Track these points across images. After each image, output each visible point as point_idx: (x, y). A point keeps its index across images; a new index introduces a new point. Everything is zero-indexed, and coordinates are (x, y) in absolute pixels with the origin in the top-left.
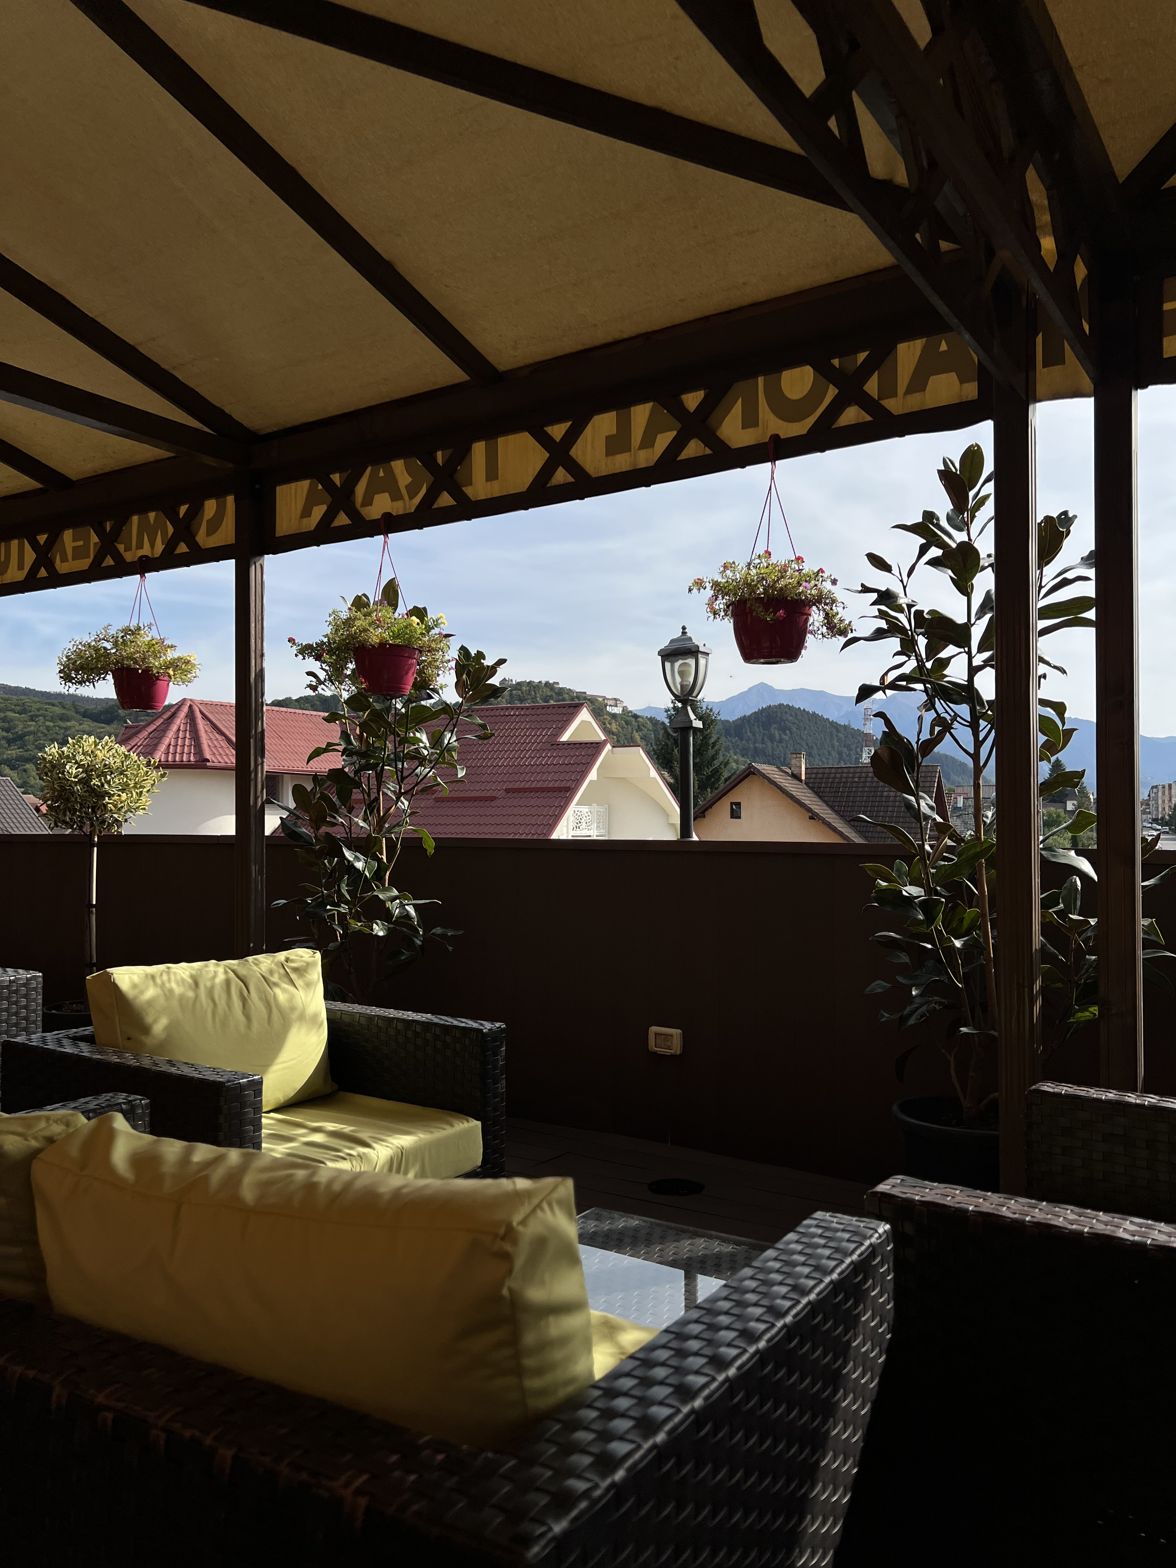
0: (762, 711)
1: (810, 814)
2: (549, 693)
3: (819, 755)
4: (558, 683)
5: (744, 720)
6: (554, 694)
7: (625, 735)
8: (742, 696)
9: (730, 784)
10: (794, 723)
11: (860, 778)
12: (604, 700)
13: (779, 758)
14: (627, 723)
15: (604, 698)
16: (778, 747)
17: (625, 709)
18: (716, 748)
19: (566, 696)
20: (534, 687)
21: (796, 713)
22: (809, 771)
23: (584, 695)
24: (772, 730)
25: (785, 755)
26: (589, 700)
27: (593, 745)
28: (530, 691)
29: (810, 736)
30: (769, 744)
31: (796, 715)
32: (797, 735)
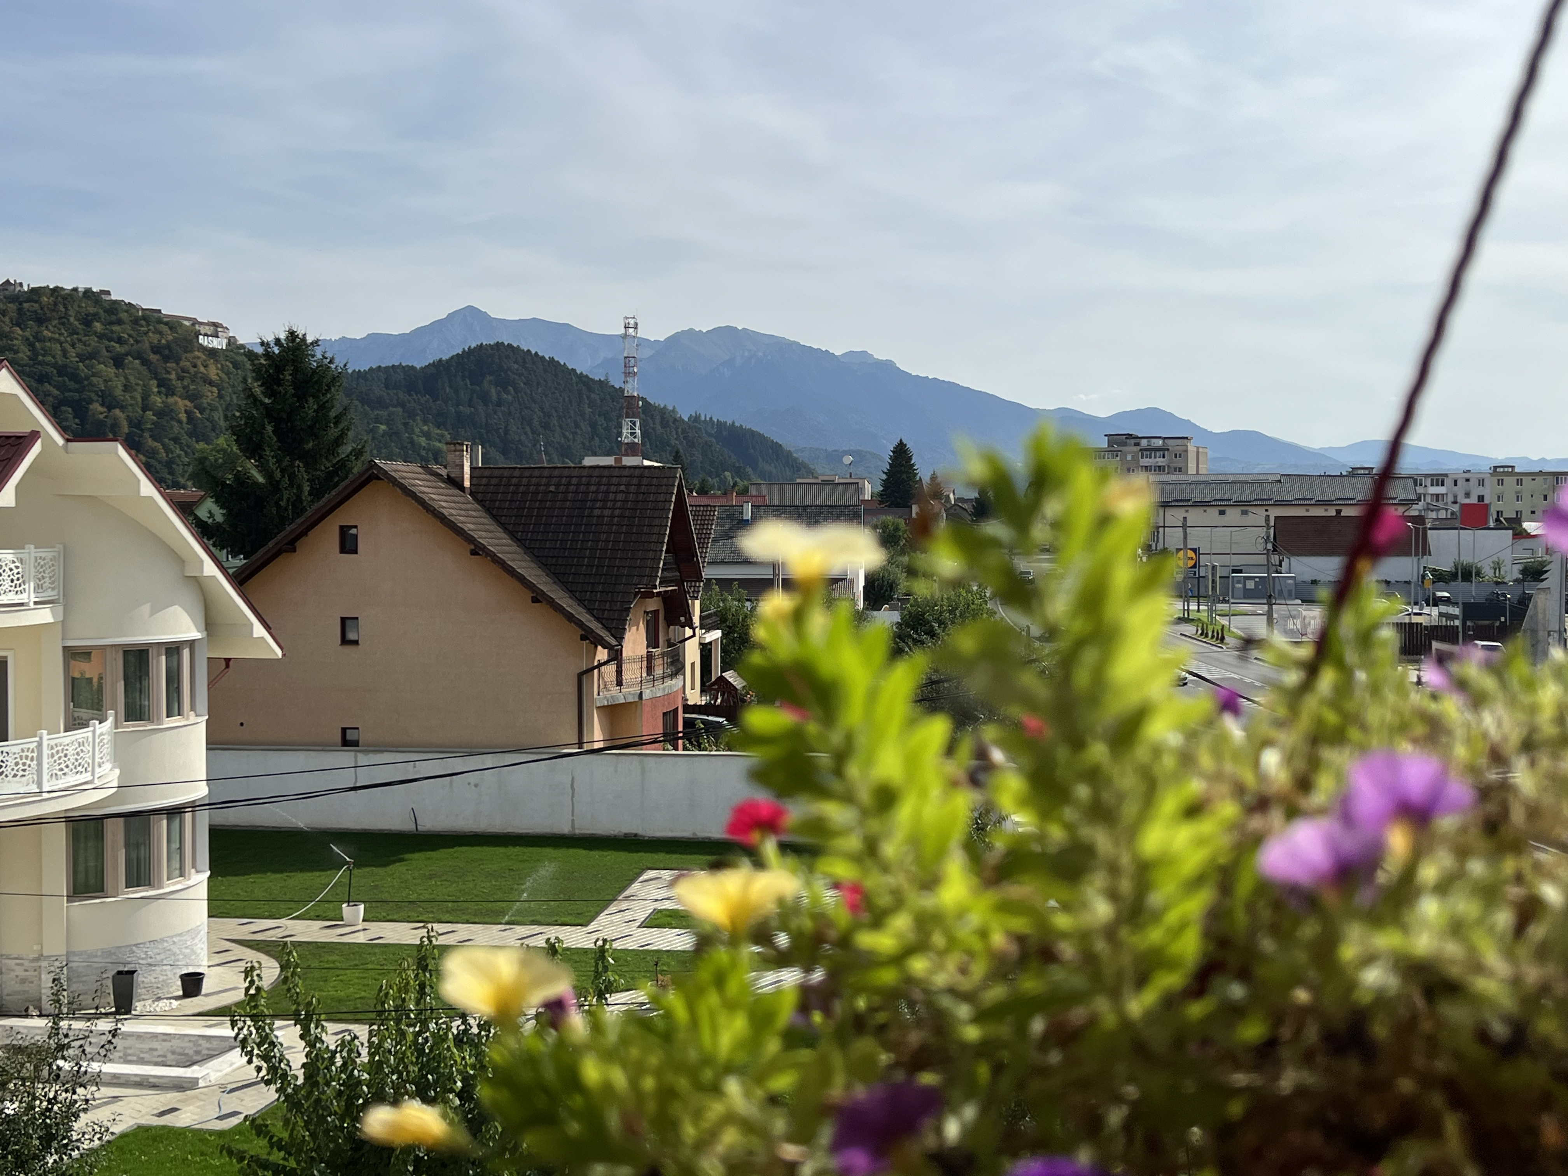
0: (469, 354)
1: (473, 547)
2: (92, 310)
3: (561, 428)
4: (108, 293)
5: (439, 365)
6: (101, 311)
7: (233, 386)
8: (437, 326)
9: (338, 494)
10: (520, 375)
11: (558, 485)
12: (193, 325)
13: (497, 431)
14: (236, 366)
15: (195, 322)
16: (495, 413)
17: (231, 341)
18: (341, 426)
19: (124, 316)
20: (65, 298)
21: (524, 359)
22: (476, 474)
23: (156, 315)
24: (486, 384)
25: (506, 427)
26: (166, 324)
27: (10, 441)
28: (56, 304)
29: (546, 396)
30: (481, 408)
31: (524, 362)
32: (526, 394)
